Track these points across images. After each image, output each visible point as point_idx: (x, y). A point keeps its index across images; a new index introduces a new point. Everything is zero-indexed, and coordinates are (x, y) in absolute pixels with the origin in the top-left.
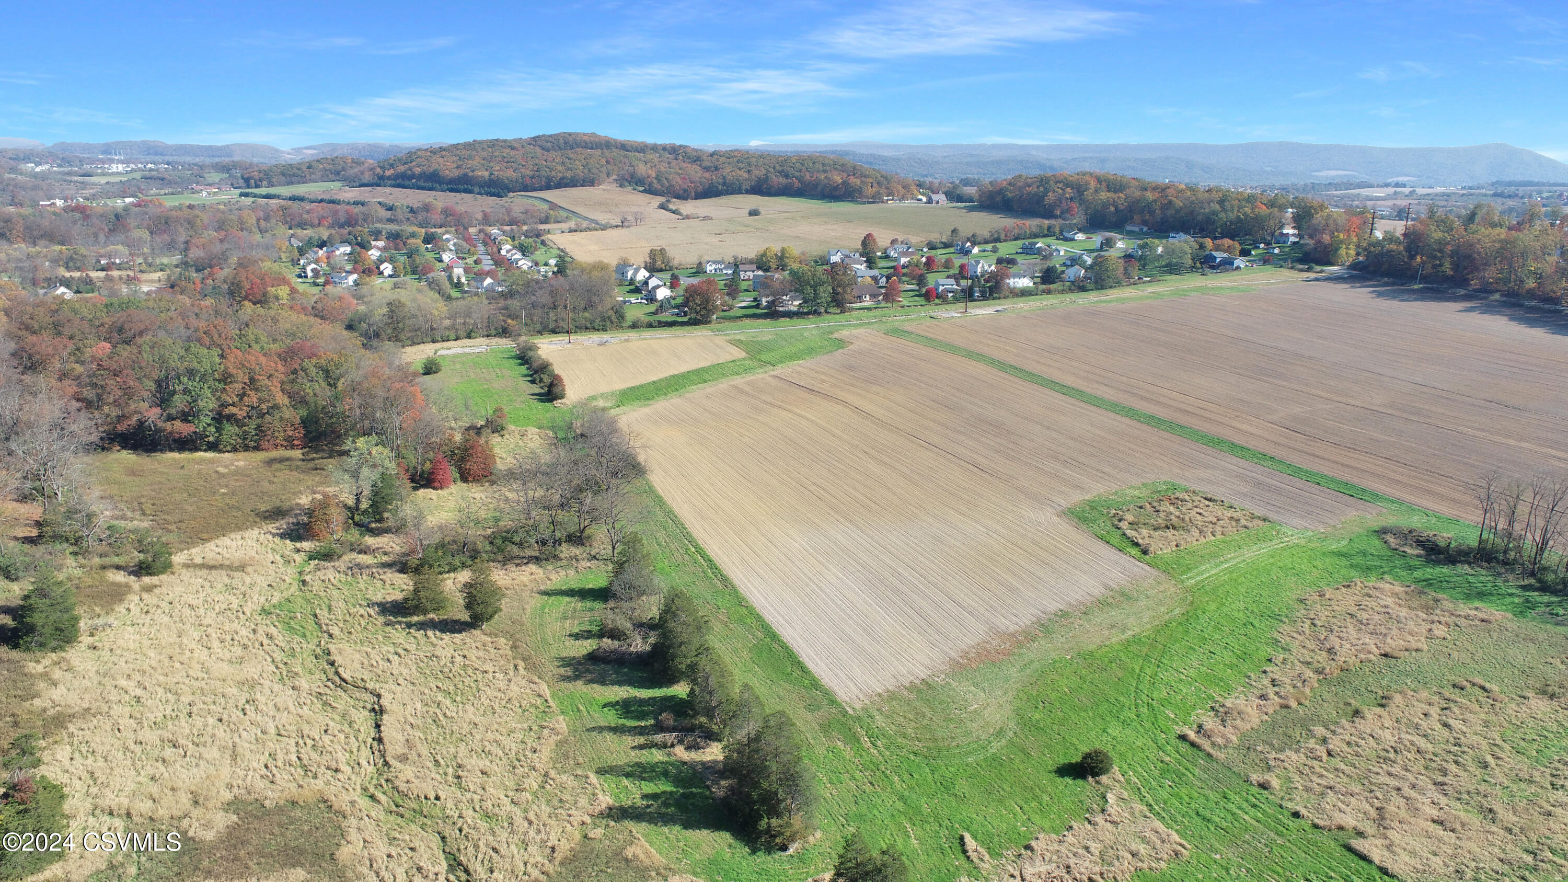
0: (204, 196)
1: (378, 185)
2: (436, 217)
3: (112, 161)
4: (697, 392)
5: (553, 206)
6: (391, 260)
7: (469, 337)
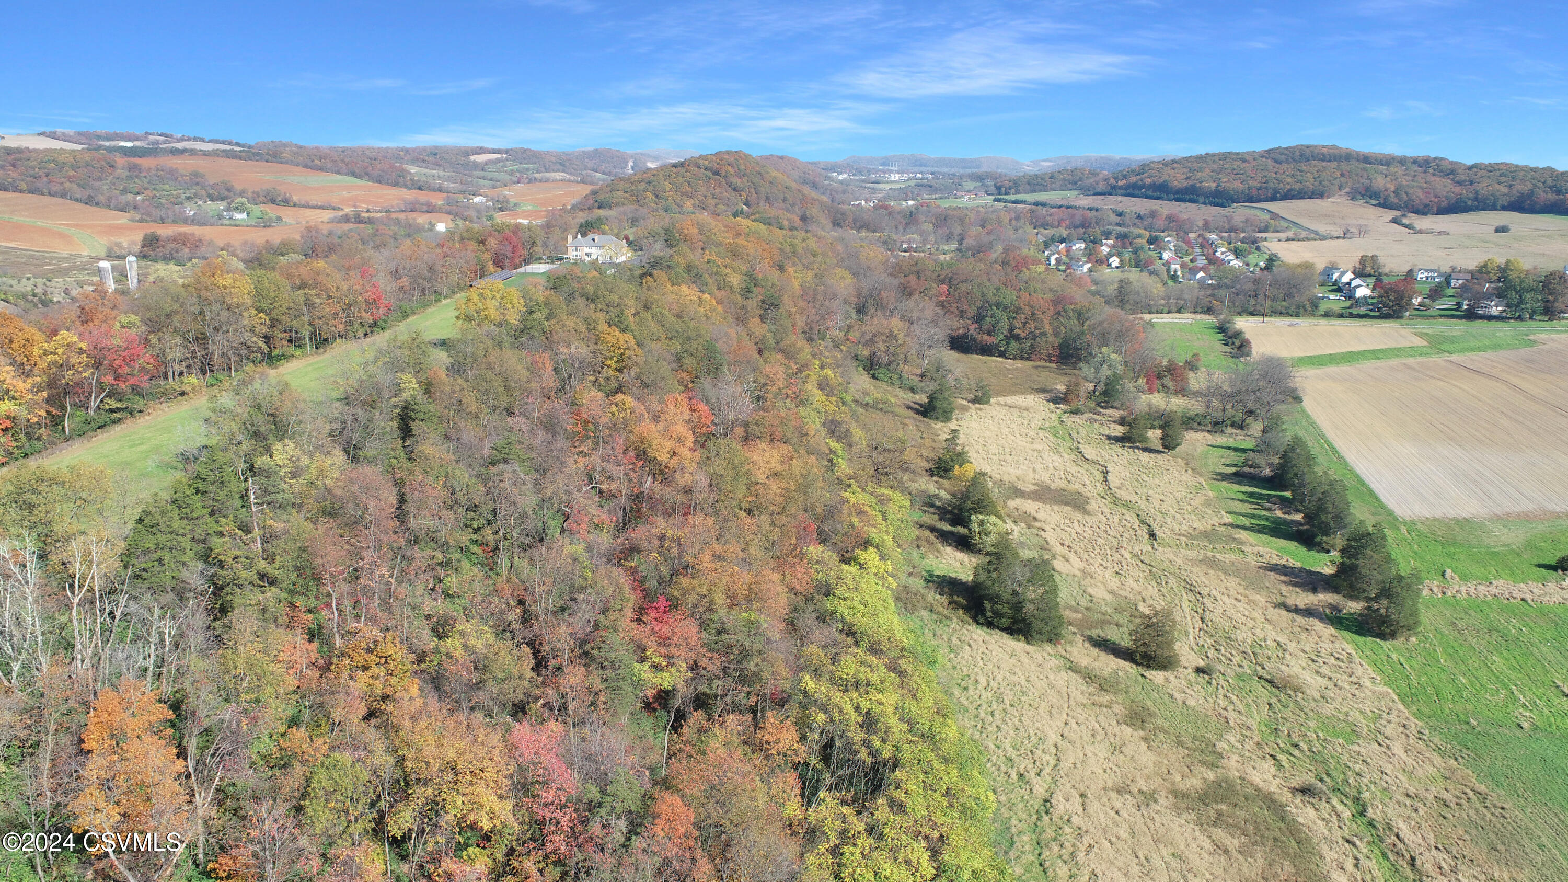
0: (966, 200)
1: (1110, 194)
2: (1161, 223)
3: (891, 172)
4: (1368, 365)
5: (1274, 216)
6: (1119, 255)
7: (1179, 311)
